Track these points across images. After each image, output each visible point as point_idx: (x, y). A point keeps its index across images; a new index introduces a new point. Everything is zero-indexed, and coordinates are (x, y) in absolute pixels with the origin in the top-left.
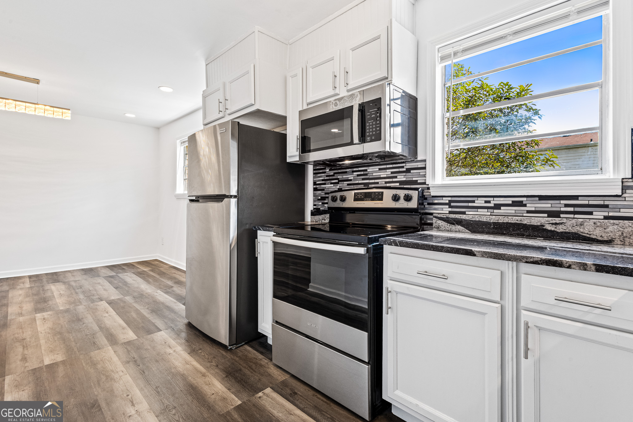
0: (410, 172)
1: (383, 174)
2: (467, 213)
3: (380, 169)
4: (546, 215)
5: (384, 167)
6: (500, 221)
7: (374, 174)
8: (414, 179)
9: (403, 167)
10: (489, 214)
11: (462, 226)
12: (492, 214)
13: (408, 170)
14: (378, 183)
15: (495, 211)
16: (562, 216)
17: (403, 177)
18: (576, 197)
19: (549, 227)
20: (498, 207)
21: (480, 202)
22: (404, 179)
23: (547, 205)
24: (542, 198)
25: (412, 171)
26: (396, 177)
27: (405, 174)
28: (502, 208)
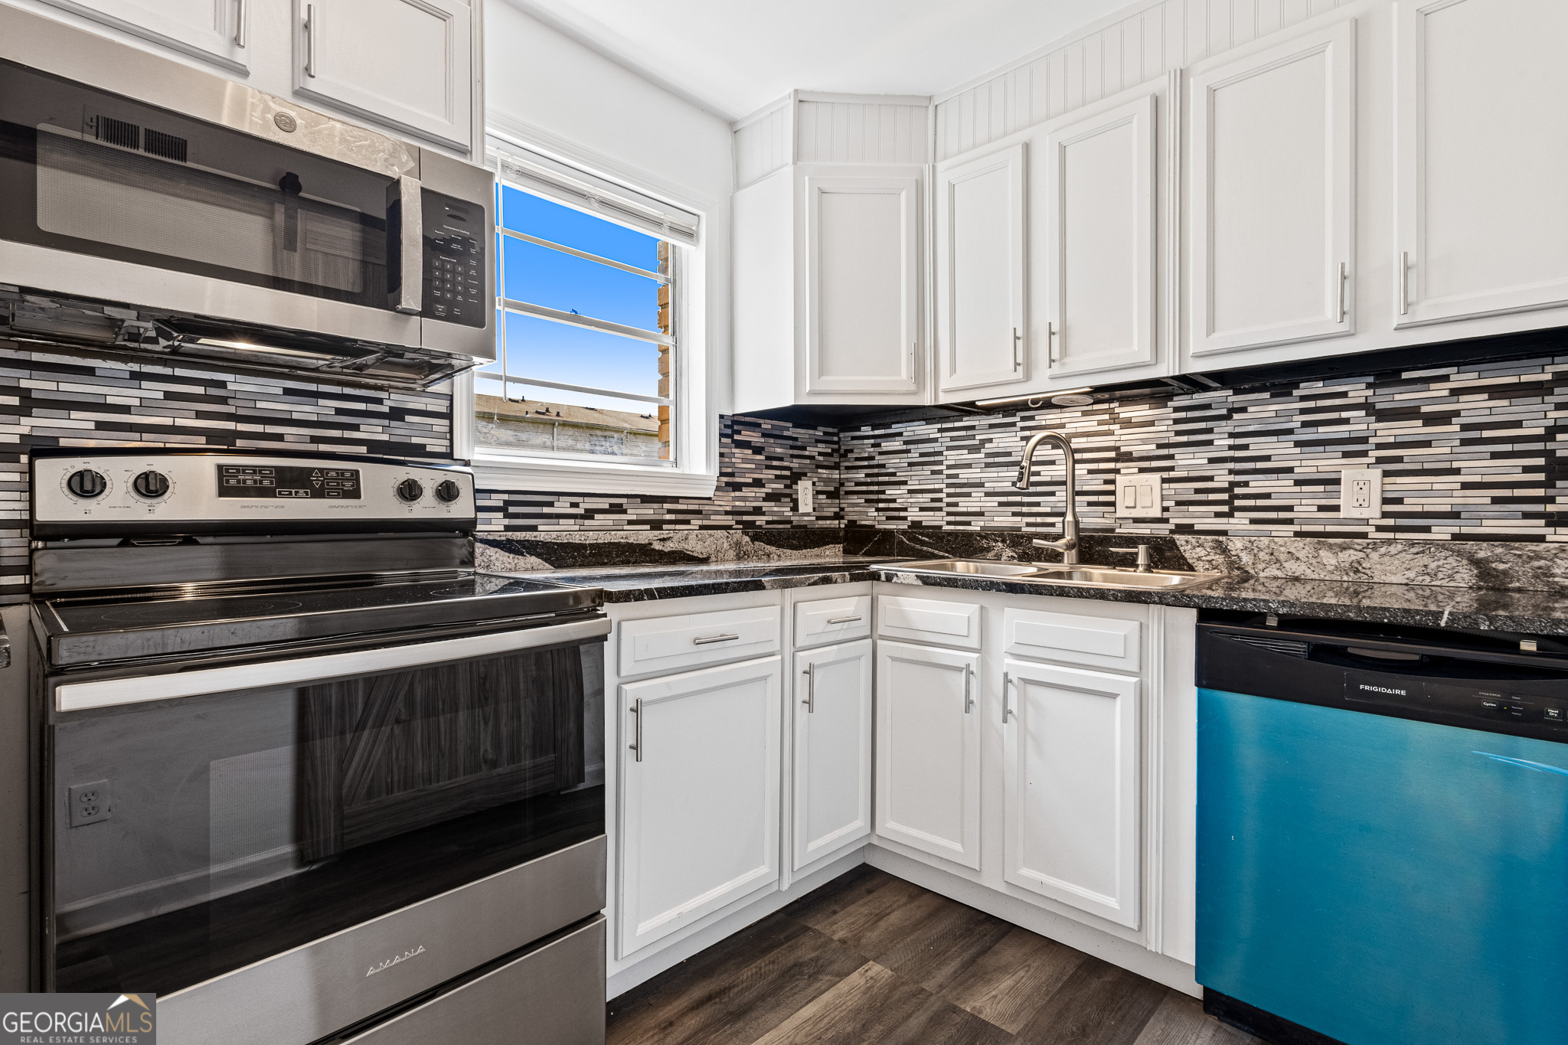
0: (403, 420)
1: (304, 410)
2: (540, 528)
3: (287, 392)
4: (648, 527)
5: (313, 387)
6: (600, 541)
7: (259, 405)
8: (415, 440)
9: (380, 401)
10: (577, 528)
11: (538, 555)
12: (582, 528)
13: (398, 414)
14: (280, 437)
15: (587, 522)
16: (665, 527)
17: (380, 429)
18: (675, 499)
19: (657, 546)
20: (589, 514)
21: (562, 506)
22: (385, 437)
23: (649, 512)
24: (646, 499)
25: (408, 418)
26: (356, 428)
27: (386, 422)
28: (597, 516)
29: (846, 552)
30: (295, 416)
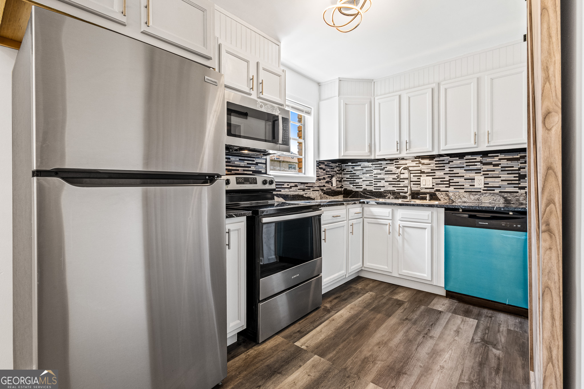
0: (258, 165)
1: (242, 164)
2: (282, 191)
3: (240, 160)
4: (302, 190)
5: (243, 158)
6: (294, 194)
7: (236, 163)
8: (260, 170)
9: (254, 161)
10: (288, 191)
11: (282, 198)
12: (290, 191)
13: (257, 164)
14: (238, 170)
15: (290, 189)
16: (305, 190)
17: (254, 167)
18: (307, 183)
19: (305, 195)
20: (291, 187)
21: (286, 186)
22: (255, 169)
23: (302, 186)
24: (302, 183)
25: (259, 165)
26: (250, 167)
27: (255, 166)
28: (292, 188)
29: (344, 197)
30: (241, 165)
